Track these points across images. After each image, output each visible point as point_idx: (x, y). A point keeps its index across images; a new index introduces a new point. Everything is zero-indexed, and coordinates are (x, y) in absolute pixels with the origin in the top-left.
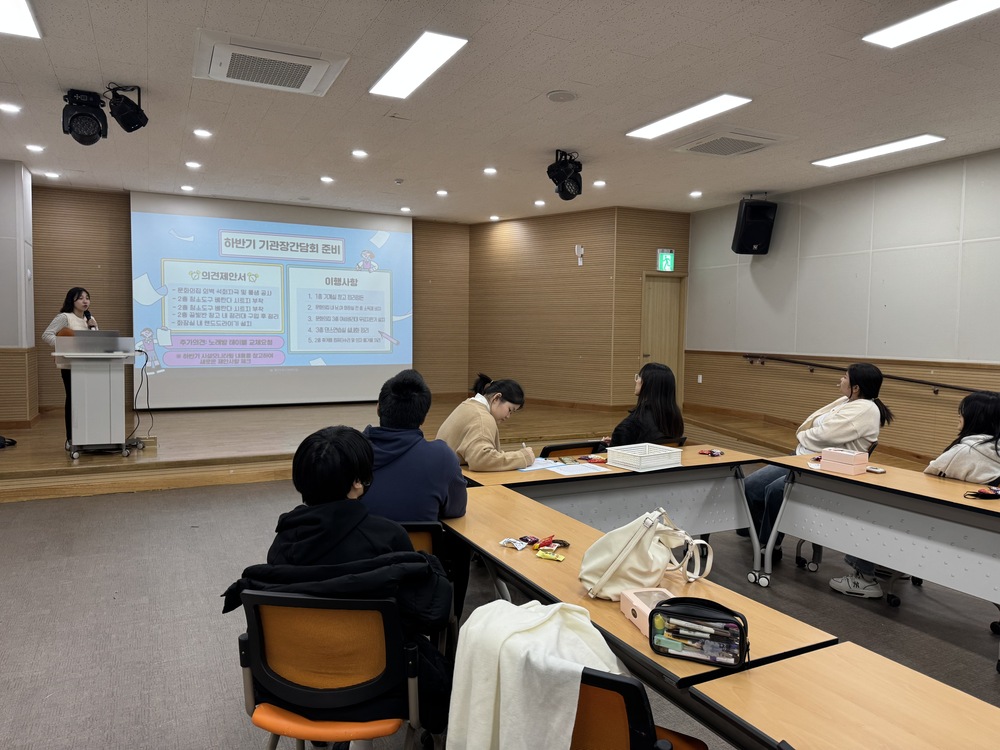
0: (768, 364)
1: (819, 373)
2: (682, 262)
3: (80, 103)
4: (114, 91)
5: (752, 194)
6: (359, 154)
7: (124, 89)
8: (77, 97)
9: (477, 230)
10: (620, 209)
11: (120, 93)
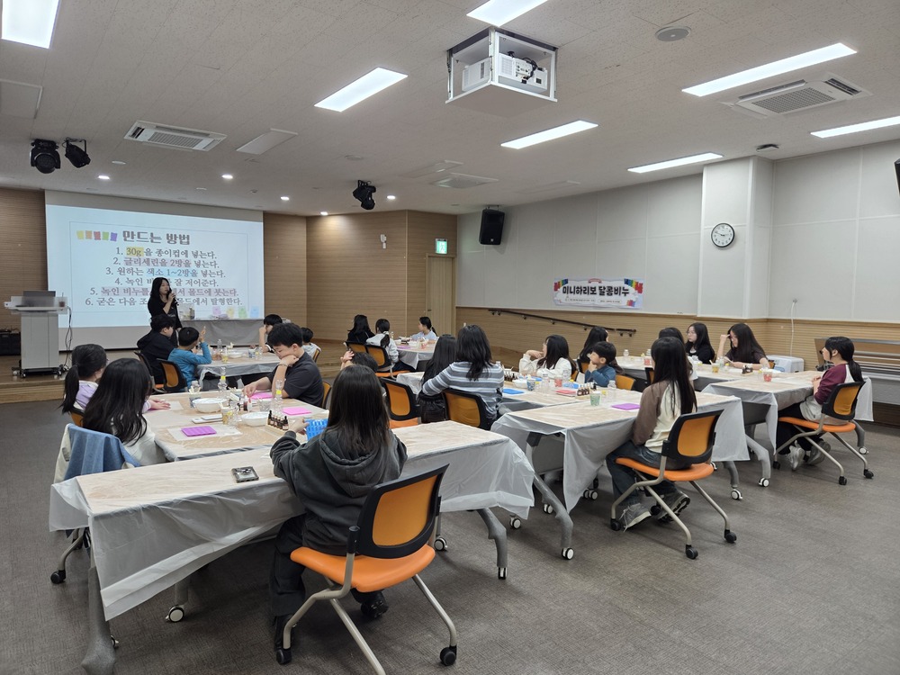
0: (503, 315)
1: (529, 320)
2: (453, 248)
3: (42, 147)
4: (67, 141)
5: (489, 206)
6: (228, 177)
7: (75, 141)
8: (41, 144)
9: (311, 221)
10: (409, 211)
11: (73, 143)
